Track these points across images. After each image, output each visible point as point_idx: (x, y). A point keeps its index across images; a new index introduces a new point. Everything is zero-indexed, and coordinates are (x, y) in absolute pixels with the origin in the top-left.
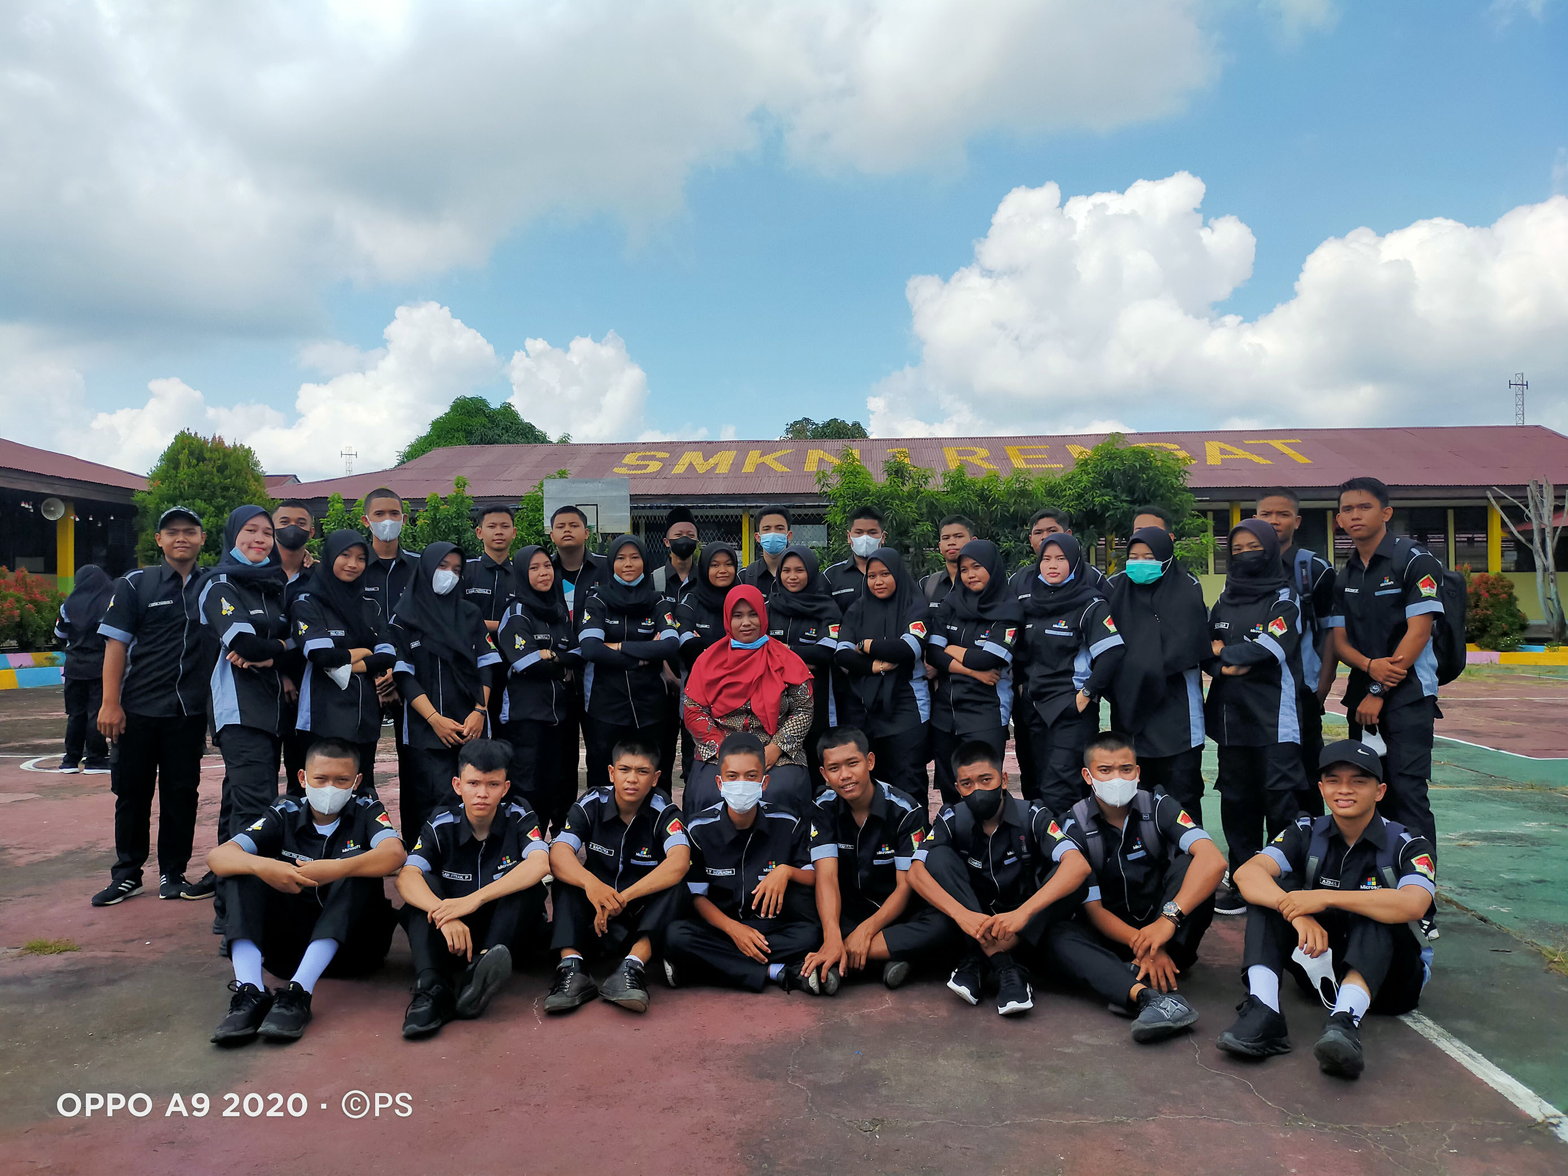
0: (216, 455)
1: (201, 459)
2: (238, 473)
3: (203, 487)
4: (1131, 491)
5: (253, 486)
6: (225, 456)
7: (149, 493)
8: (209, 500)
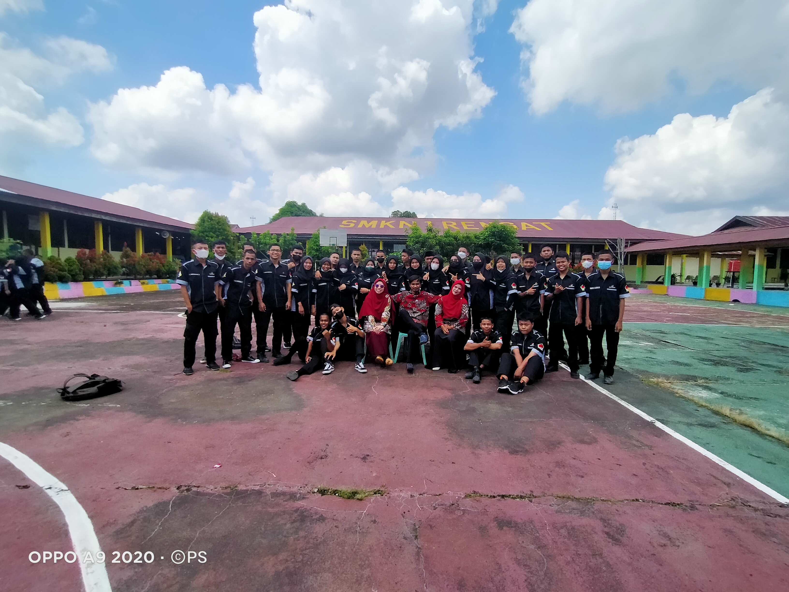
0: (216, 219)
1: (211, 220)
2: (223, 224)
3: (212, 228)
4: (500, 237)
5: (228, 228)
6: (219, 219)
7: (196, 230)
8: (214, 233)
